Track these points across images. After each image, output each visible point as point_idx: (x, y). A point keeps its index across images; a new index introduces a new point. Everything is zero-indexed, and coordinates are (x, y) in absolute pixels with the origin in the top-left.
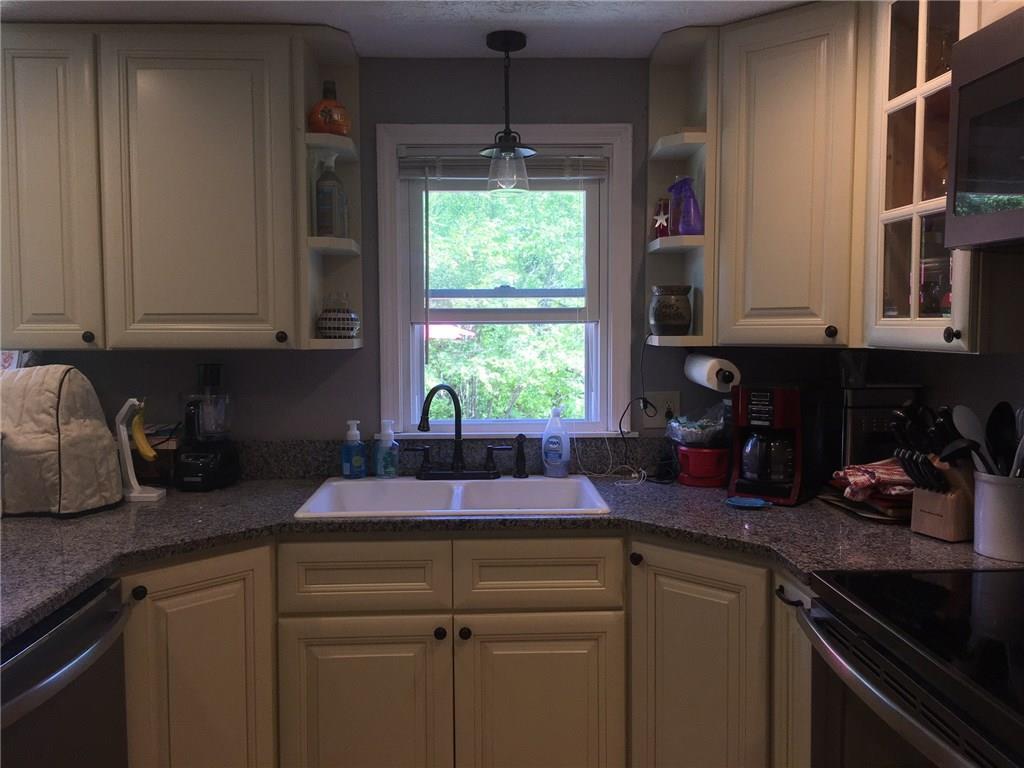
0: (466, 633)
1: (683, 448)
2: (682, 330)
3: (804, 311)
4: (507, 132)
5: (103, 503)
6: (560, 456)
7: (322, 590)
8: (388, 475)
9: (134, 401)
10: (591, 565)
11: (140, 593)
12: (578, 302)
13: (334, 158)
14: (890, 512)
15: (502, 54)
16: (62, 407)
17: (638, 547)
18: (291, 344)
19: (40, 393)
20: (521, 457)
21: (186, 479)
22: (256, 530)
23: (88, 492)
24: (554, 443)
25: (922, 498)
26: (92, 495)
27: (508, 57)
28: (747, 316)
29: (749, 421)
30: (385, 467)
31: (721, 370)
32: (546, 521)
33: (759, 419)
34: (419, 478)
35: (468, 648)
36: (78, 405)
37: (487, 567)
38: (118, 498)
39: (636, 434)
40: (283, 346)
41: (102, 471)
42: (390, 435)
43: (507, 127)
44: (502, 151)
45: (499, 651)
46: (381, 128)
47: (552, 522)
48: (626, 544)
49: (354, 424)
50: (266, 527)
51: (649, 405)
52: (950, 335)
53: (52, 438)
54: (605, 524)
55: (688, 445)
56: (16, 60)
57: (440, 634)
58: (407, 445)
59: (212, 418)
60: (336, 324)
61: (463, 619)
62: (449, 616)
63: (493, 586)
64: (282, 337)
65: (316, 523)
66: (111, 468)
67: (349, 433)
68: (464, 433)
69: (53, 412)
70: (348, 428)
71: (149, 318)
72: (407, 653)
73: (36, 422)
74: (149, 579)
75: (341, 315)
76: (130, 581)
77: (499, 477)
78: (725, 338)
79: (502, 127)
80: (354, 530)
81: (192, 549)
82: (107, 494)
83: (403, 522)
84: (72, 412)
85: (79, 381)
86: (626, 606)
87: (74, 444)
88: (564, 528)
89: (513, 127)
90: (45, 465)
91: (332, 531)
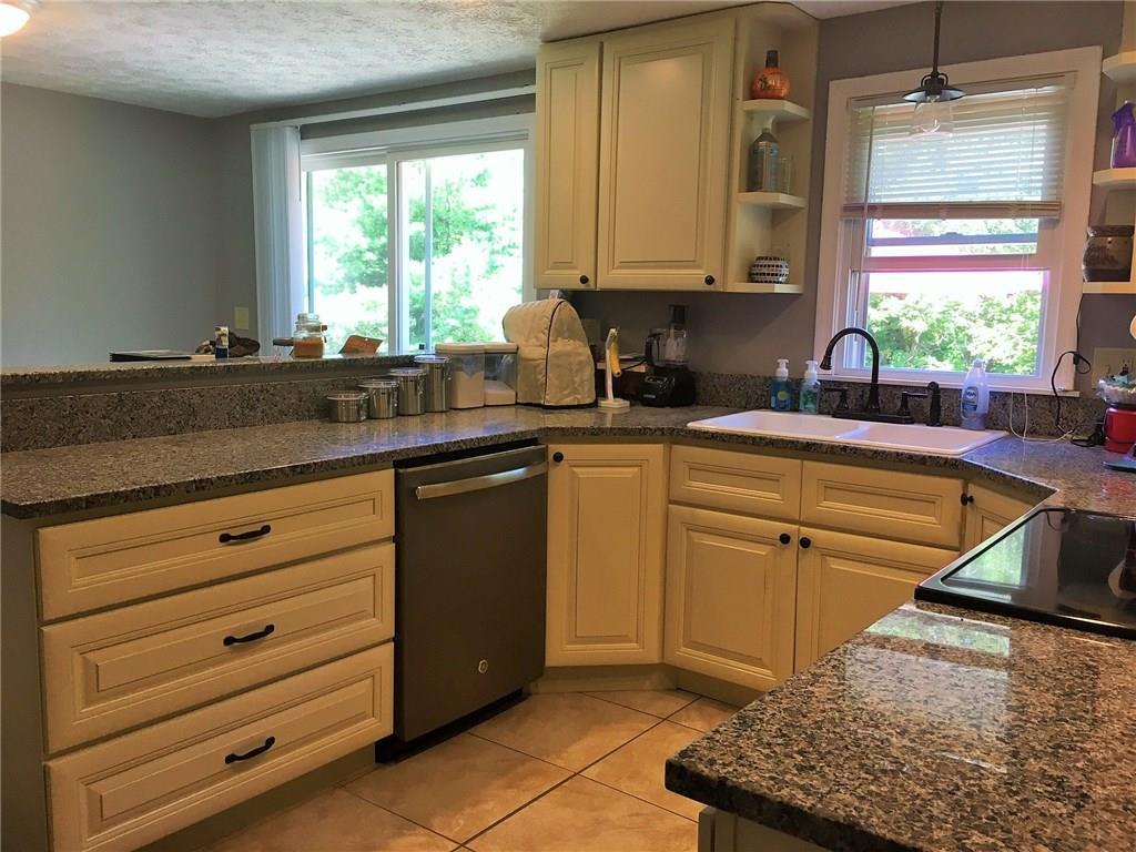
0: (805, 543)
1: (1112, 410)
4: (935, 74)
5: (576, 403)
6: (975, 407)
7: (700, 487)
8: (809, 412)
9: (613, 330)
10: (927, 501)
11: (558, 458)
12: (1031, 248)
13: (771, 121)
16: (554, 329)
17: (973, 490)
18: (718, 287)
19: (541, 318)
20: (936, 406)
21: (645, 396)
22: (650, 429)
23: (566, 392)
24: (971, 394)
26: (568, 396)
30: (805, 404)
32: (884, 452)
34: (834, 416)
35: (810, 559)
36: (565, 328)
37: (830, 488)
38: (588, 401)
39: (1077, 394)
40: (710, 288)
41: (577, 379)
42: (813, 374)
43: (935, 69)
44: (927, 95)
45: (835, 565)
46: (833, 84)
47: (890, 453)
48: (965, 487)
49: (783, 363)
50: (659, 429)
51: (1081, 360)
53: (544, 351)
54: (942, 462)
55: (1118, 406)
56: (554, 71)
57: (785, 539)
58: (829, 387)
59: (673, 349)
60: (765, 270)
61: (806, 532)
62: (796, 527)
63: (836, 507)
64: (710, 281)
66: (585, 378)
67: (779, 370)
68: (881, 379)
69: (547, 332)
70: (778, 365)
71: (626, 264)
72: (762, 551)
73: (536, 338)
74: (568, 450)
75: (772, 263)
76: (554, 448)
77: (912, 423)
79: (931, 70)
80: (724, 440)
81: (597, 434)
82: (579, 397)
83: (761, 438)
84: (560, 334)
85: (569, 310)
87: (557, 356)
88: (901, 461)
89: (940, 70)
90: (538, 369)
91: (707, 438)
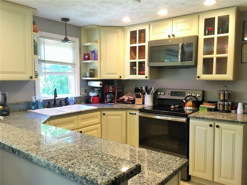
0: (81, 132)
1: (92, 97)
2: (93, 77)
3: (115, 74)
4: (66, 37)
6: (73, 101)
10: (96, 117)
14: (131, 102)
15: (65, 22)
17: (103, 112)
20: (66, 102)
21: (3, 113)
24: (72, 98)
25: (137, 99)
27: (66, 23)
28: (106, 74)
29: (109, 91)
31: (100, 83)
33: (111, 91)
39: (82, 96)
42: (41, 99)
44: (65, 41)
48: (101, 112)
49: (34, 97)
52: (146, 77)
62: (77, 130)
64: (31, 78)
65: (57, 115)
67: (33, 99)
77: (63, 106)
78: (102, 78)
86: (101, 123)
